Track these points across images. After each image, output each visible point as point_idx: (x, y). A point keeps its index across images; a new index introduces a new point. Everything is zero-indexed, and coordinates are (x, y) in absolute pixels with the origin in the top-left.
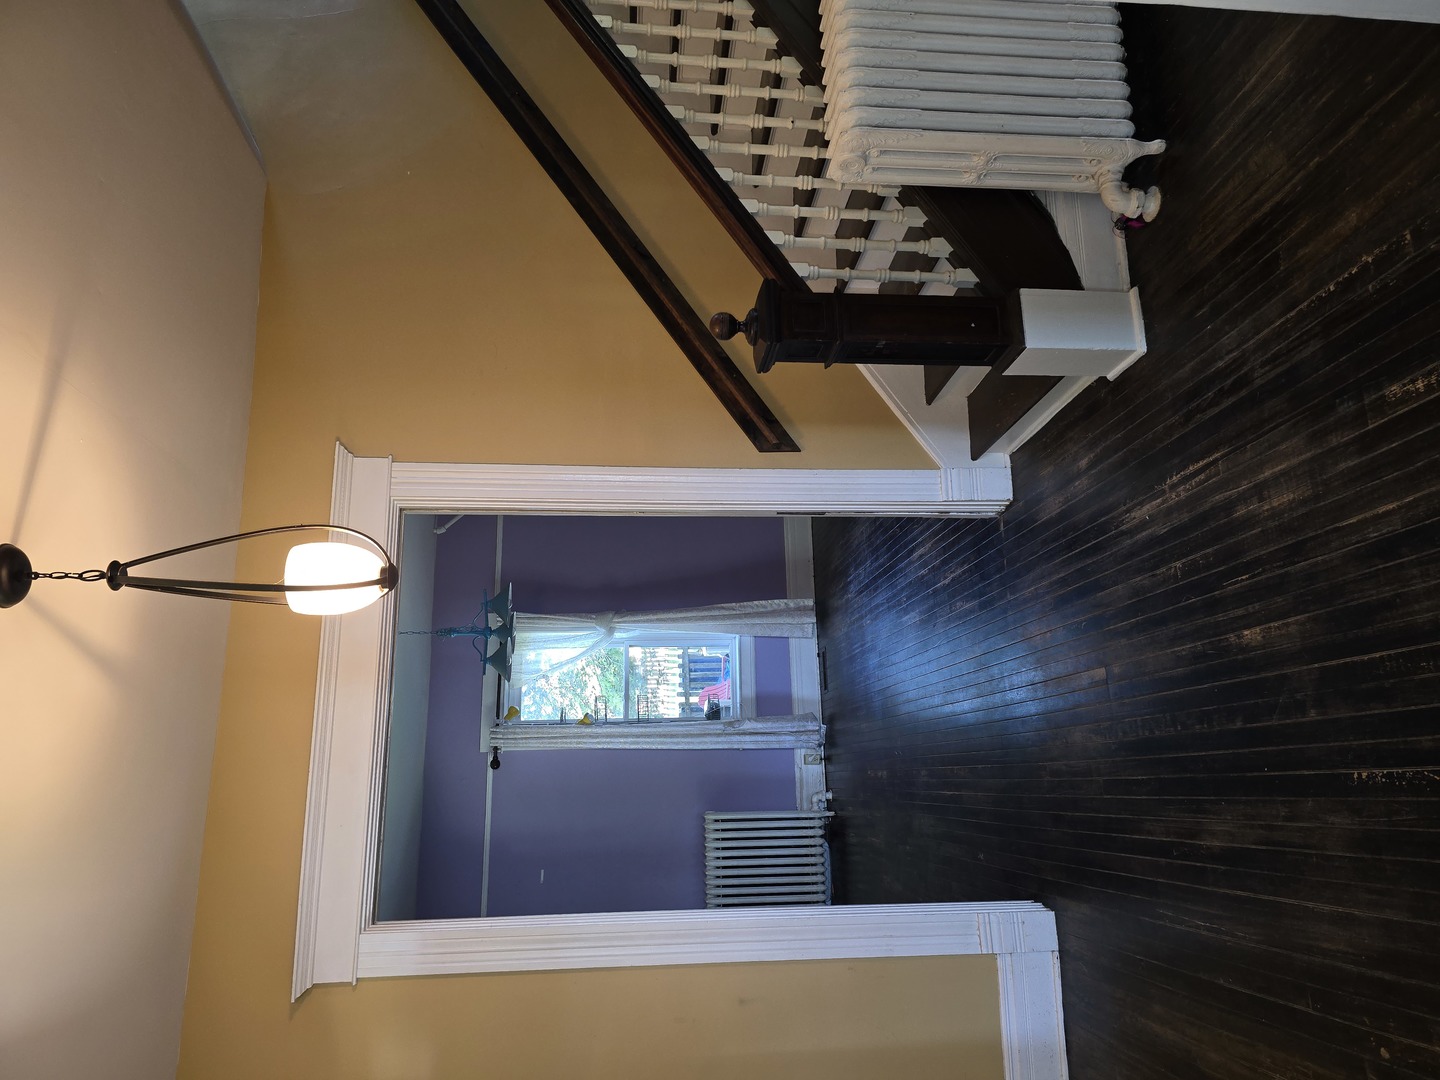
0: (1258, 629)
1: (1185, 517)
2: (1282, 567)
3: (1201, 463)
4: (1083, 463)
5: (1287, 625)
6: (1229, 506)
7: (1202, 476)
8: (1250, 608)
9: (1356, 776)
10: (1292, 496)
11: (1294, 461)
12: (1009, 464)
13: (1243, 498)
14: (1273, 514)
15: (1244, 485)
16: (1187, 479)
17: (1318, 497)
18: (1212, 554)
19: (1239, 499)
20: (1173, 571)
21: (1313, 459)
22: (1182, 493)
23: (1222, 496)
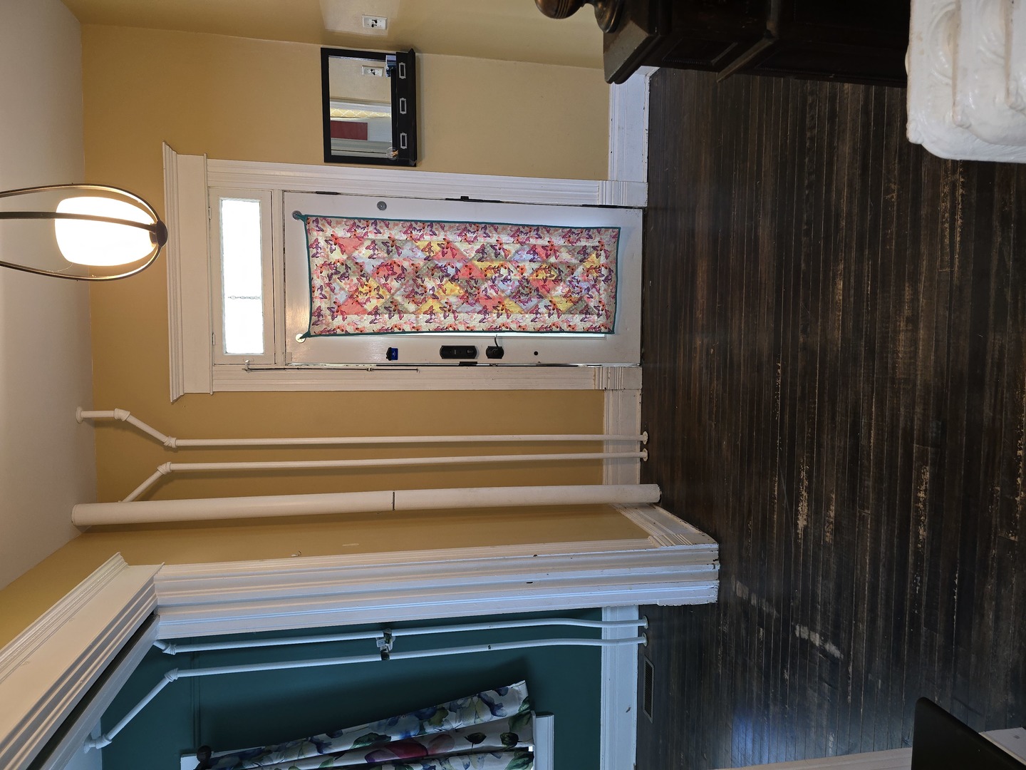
0: (841, 298)
2: (866, 334)
5: (839, 329)
6: (915, 282)
7: (947, 241)
8: (852, 292)
10: (900, 355)
11: (920, 364)
14: (896, 332)
15: (922, 301)
16: (953, 214)
17: (893, 381)
18: (891, 249)
19: (915, 292)
20: (893, 186)
21: (915, 385)
22: (945, 205)
23: (924, 270)
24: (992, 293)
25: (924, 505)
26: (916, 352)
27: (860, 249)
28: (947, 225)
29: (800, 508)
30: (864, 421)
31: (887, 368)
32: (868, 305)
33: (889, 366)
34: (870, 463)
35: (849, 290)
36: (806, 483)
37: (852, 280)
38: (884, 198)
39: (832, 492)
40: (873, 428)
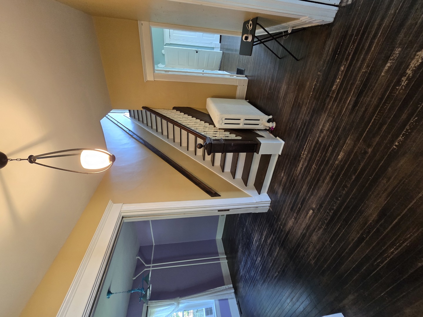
0: (341, 153)
1: (309, 155)
2: (337, 136)
3: (306, 144)
4: (283, 174)
5: (347, 143)
6: (317, 141)
7: (308, 145)
8: (336, 151)
9: (395, 147)
10: (329, 124)
11: (324, 119)
12: (267, 195)
13: (319, 137)
14: (327, 131)
15: (318, 135)
16: (305, 149)
17: (334, 117)
18: (320, 154)
19: (318, 138)
20: (314, 168)
21: (328, 114)
22: (306, 153)
23: (314, 142)
24: (305, 128)
25: (338, 77)
26: (324, 123)
27: (328, 162)
28: (307, 148)
29: (420, 61)
30: (350, 107)
32: (333, 144)
33: (333, 122)
34: (354, 90)
35: (337, 153)
36: (404, 79)
37: (334, 155)
39: (383, 76)
40: (347, 103)
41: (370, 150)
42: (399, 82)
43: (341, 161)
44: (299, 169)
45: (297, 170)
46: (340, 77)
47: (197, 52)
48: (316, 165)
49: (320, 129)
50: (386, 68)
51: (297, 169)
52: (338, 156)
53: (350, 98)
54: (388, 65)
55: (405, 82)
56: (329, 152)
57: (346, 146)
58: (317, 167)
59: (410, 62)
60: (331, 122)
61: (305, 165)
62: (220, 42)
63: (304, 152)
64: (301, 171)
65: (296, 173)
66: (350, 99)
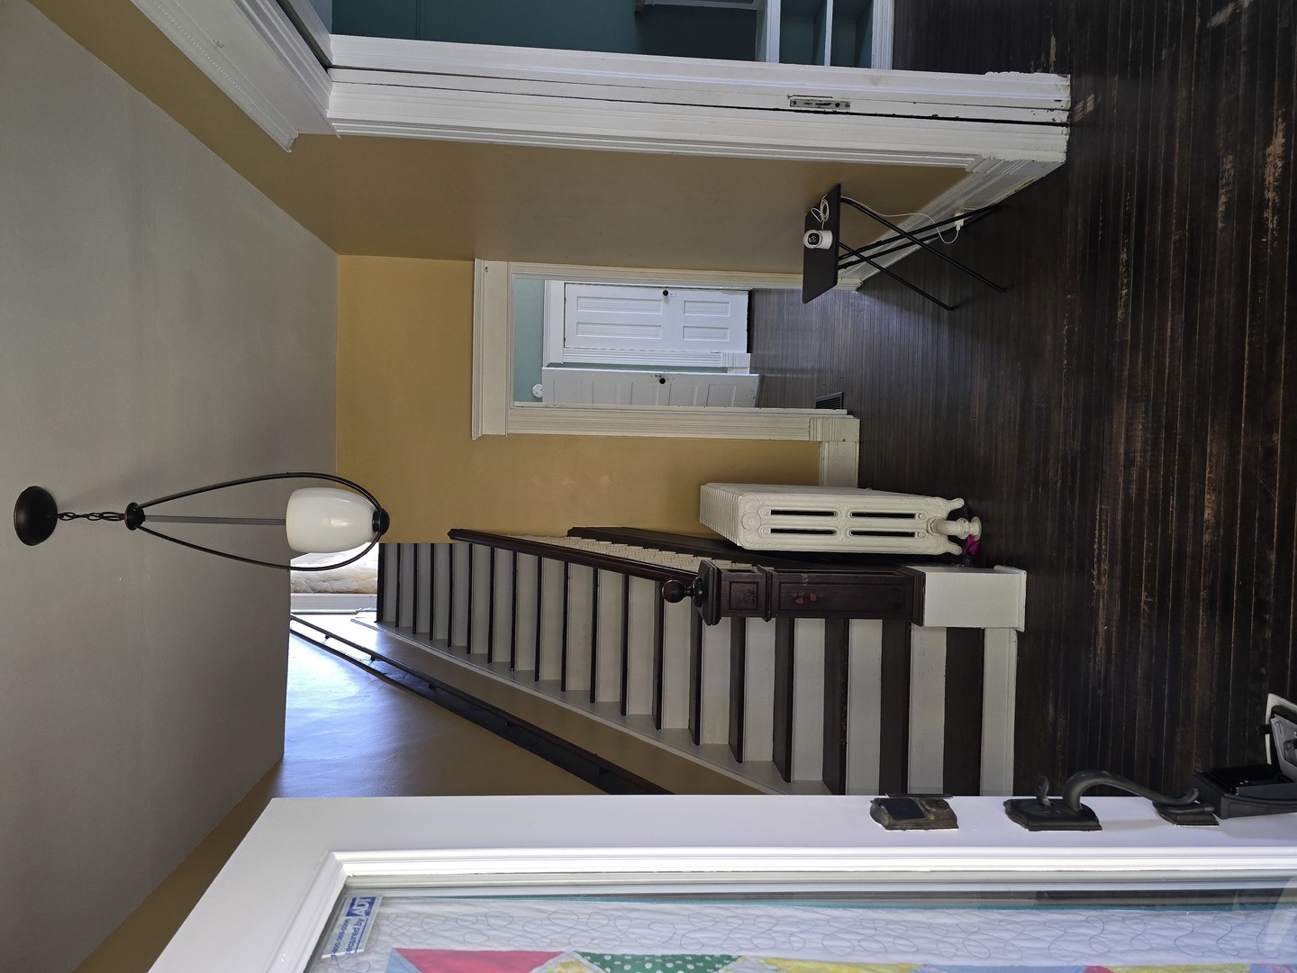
0: (1207, 496)
1: (1118, 568)
2: (1175, 448)
3: (1097, 532)
4: (1051, 712)
5: (1211, 454)
6: (1127, 501)
7: (1104, 534)
8: (1191, 501)
10: (1141, 426)
14: (1144, 451)
15: (1121, 480)
16: (1099, 555)
17: (1148, 398)
18: (1148, 541)
19: (1127, 490)
20: (1146, 609)
21: (1128, 397)
22: (1105, 566)
23: (1120, 511)
24: (1078, 483)
26: (1127, 431)
27: (1181, 553)
28: (1104, 547)
29: (1280, 164)
30: (1180, 343)
31: (1153, 411)
32: (1173, 483)
33: (1150, 414)
34: (1172, 295)
35: (1195, 504)
36: (1268, 214)
37: (1191, 518)
38: (1154, 600)
39: (1223, 229)
40: (1168, 339)
41: (1277, 438)
42: (1261, 226)
43: (1216, 526)
44: (1101, 643)
45: (1095, 655)
46: (1125, 281)
47: (662, 381)
48: (1150, 592)
49: (1122, 458)
50: (1222, 208)
51: (1095, 647)
52: (1203, 515)
53: (1170, 319)
54: (1223, 199)
55: (1272, 221)
56: (1172, 517)
57: (1211, 467)
58: (1153, 596)
59: (1263, 174)
60: (1146, 418)
61: (1115, 617)
62: (749, 351)
63: (1099, 567)
64: (1108, 651)
65: (1094, 667)
66: (1170, 323)
